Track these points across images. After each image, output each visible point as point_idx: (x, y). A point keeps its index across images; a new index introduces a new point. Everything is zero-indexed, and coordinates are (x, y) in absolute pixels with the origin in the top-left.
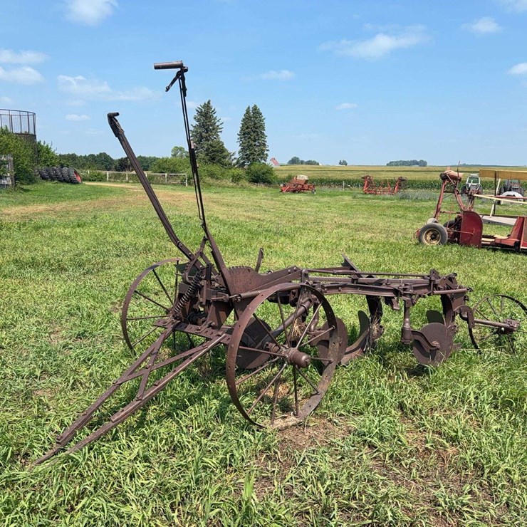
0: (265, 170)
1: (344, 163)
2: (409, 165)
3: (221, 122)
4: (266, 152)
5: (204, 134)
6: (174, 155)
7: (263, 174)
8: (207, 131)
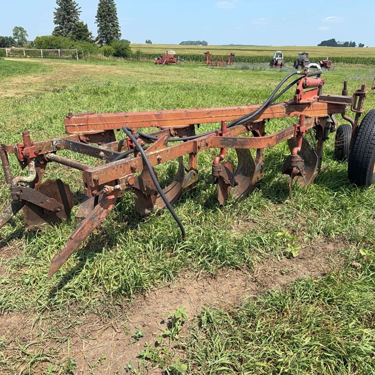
0: (123, 47)
1: (149, 42)
2: (196, 44)
3: (79, 6)
4: (119, 32)
5: (66, 16)
6: (16, 34)
7: (123, 49)
8: (68, 13)
